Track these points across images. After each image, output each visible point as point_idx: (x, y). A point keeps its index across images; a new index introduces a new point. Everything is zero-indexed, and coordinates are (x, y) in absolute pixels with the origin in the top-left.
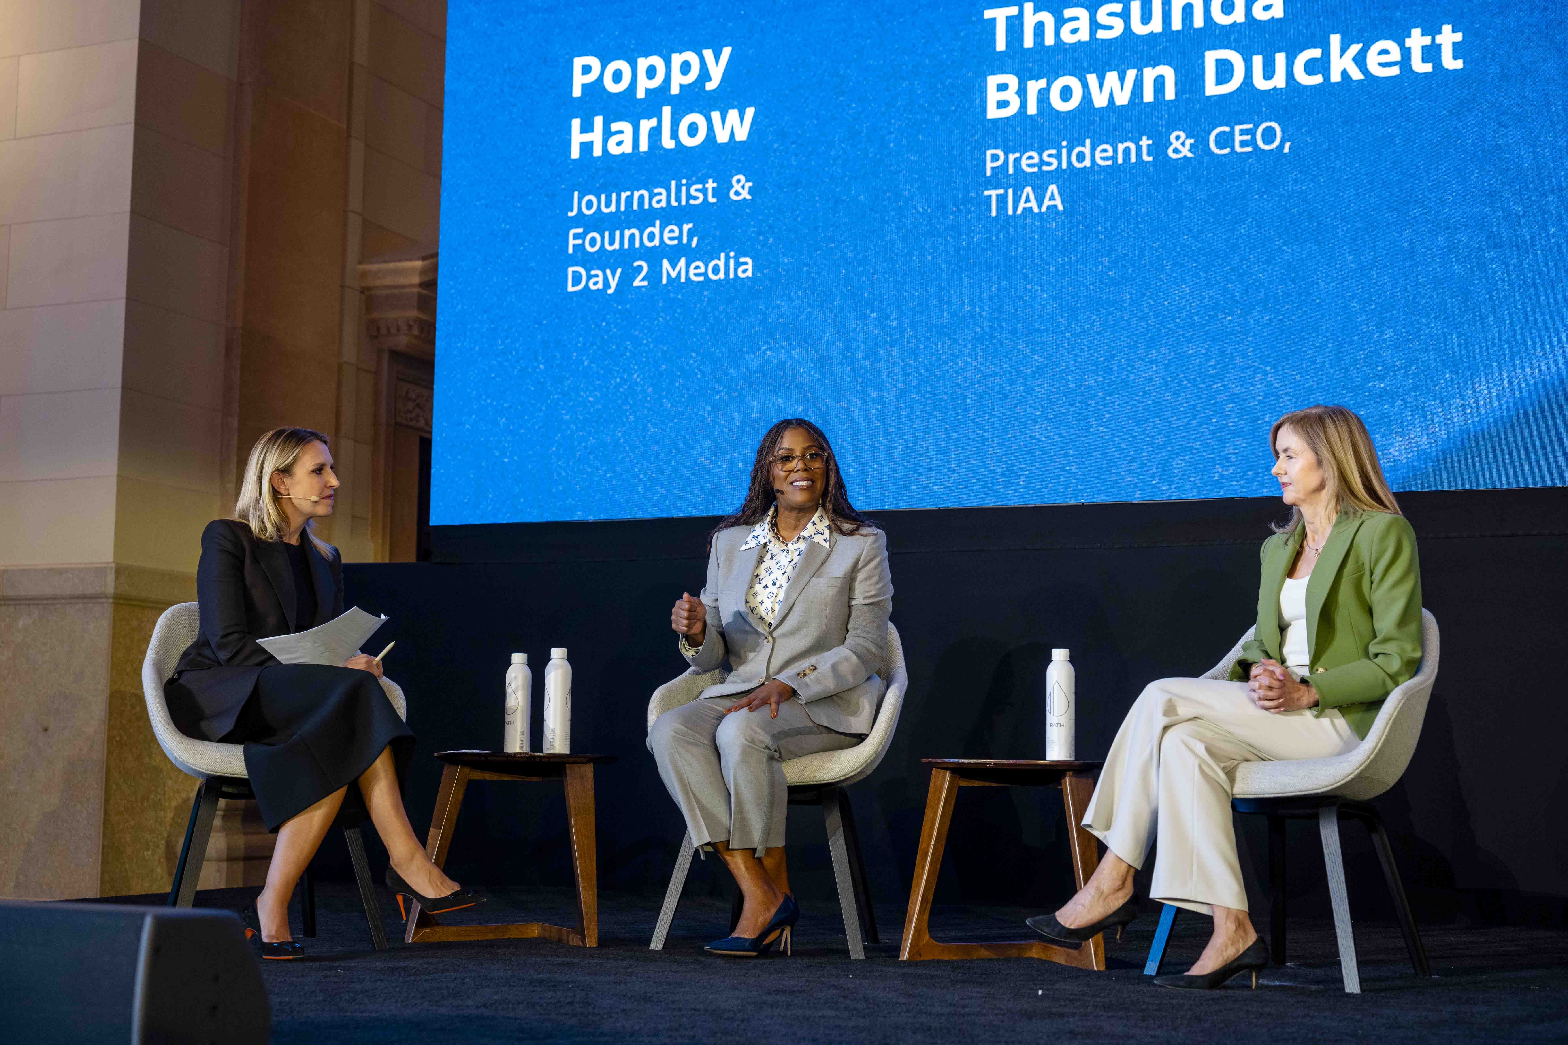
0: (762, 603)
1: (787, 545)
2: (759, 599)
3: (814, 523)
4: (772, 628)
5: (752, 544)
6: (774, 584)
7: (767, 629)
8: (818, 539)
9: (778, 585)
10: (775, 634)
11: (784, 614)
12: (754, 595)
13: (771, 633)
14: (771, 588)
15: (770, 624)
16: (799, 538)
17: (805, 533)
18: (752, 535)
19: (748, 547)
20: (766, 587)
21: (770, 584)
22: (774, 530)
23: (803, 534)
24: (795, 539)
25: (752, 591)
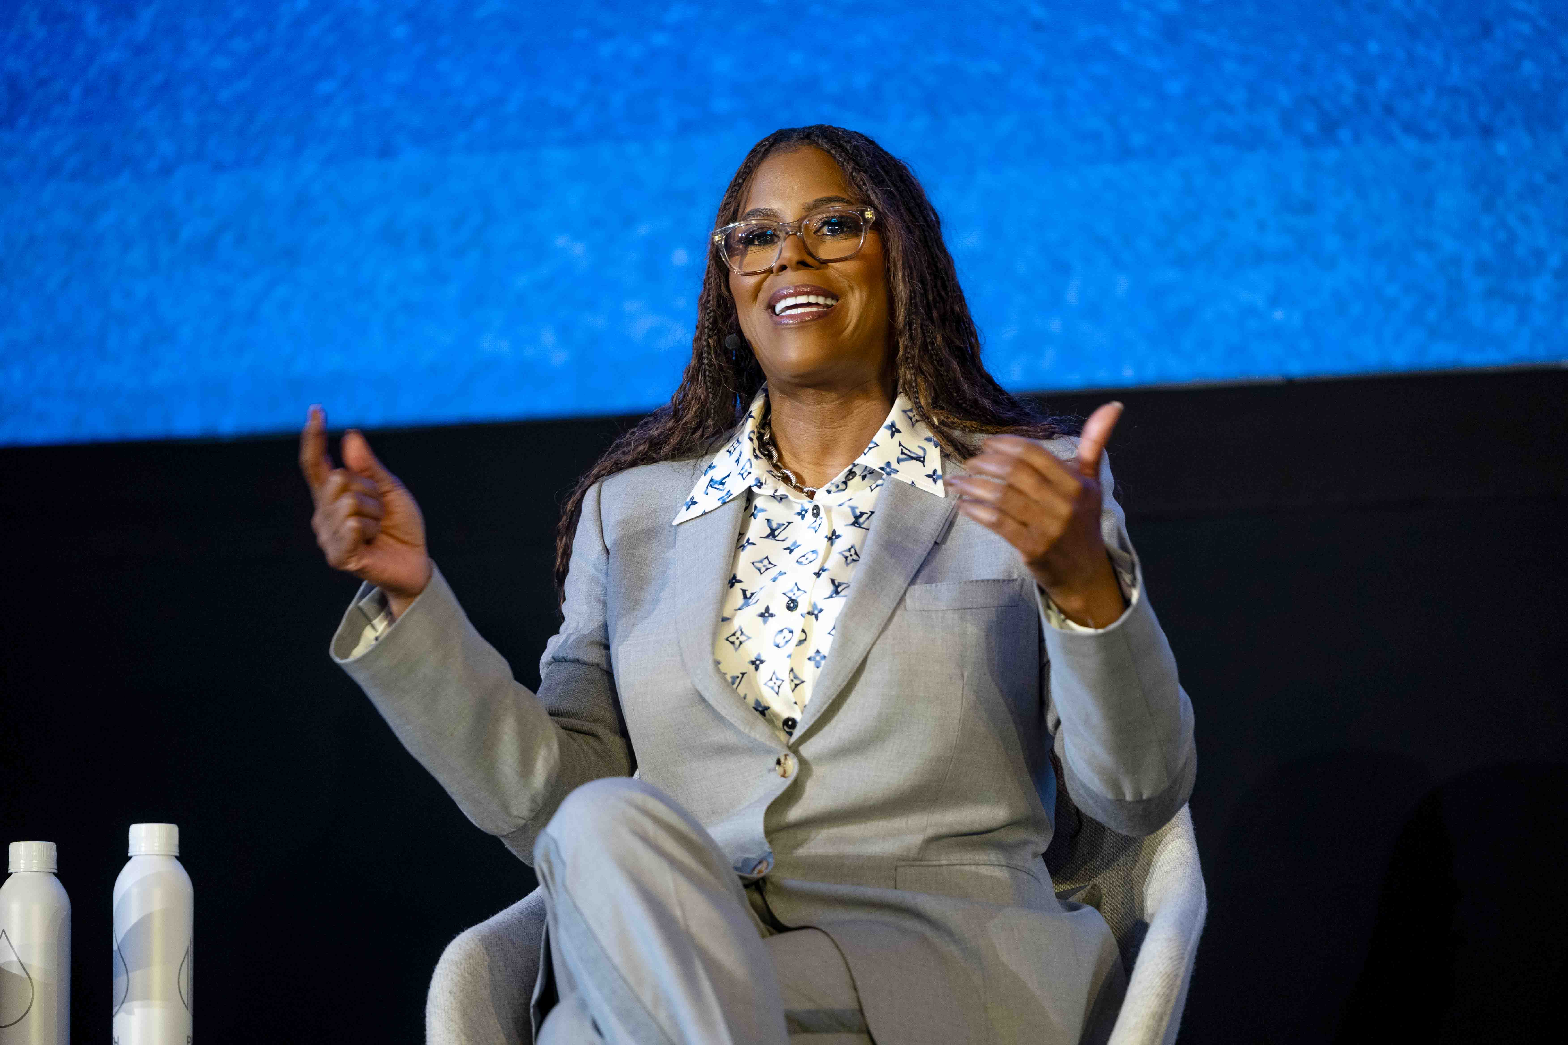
0: (756, 664)
1: (811, 495)
2: (751, 650)
3: (894, 430)
4: (797, 733)
5: (708, 500)
6: (792, 605)
7: (783, 736)
8: (909, 473)
9: (803, 607)
10: (807, 750)
11: (834, 692)
12: (735, 641)
13: (794, 749)
14: (783, 618)
15: (790, 724)
16: (851, 474)
17: (870, 459)
18: (704, 480)
19: (695, 511)
20: (766, 614)
21: (778, 606)
22: (769, 457)
23: (862, 460)
24: (841, 476)
25: (727, 631)
